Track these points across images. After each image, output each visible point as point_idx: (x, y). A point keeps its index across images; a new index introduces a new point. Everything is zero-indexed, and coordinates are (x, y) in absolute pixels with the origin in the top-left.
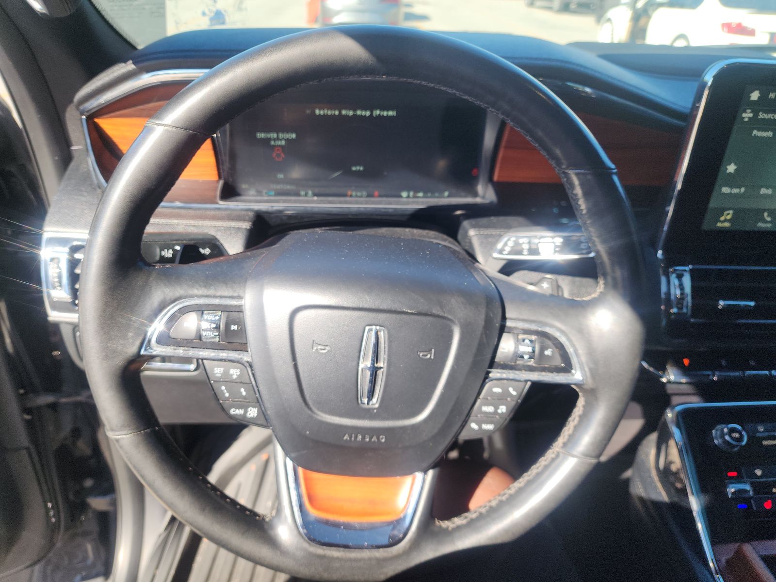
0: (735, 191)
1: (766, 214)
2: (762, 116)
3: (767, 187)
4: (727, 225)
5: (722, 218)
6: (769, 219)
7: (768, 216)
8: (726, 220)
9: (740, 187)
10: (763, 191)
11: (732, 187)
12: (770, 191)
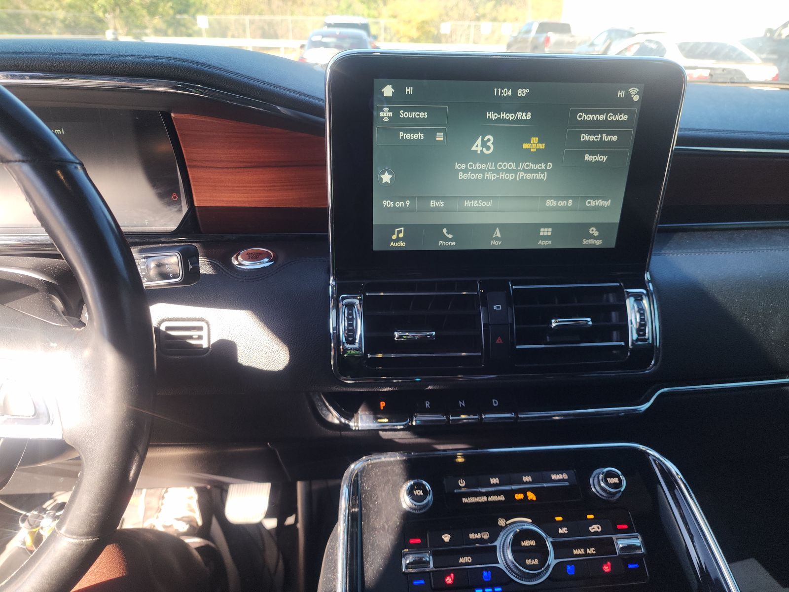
0: (399, 204)
1: (445, 231)
2: (404, 115)
3: (437, 199)
4: (401, 244)
5: (394, 237)
6: (450, 236)
7: (448, 233)
8: (398, 239)
9: (404, 199)
10: (433, 203)
11: (394, 200)
12: (441, 204)
